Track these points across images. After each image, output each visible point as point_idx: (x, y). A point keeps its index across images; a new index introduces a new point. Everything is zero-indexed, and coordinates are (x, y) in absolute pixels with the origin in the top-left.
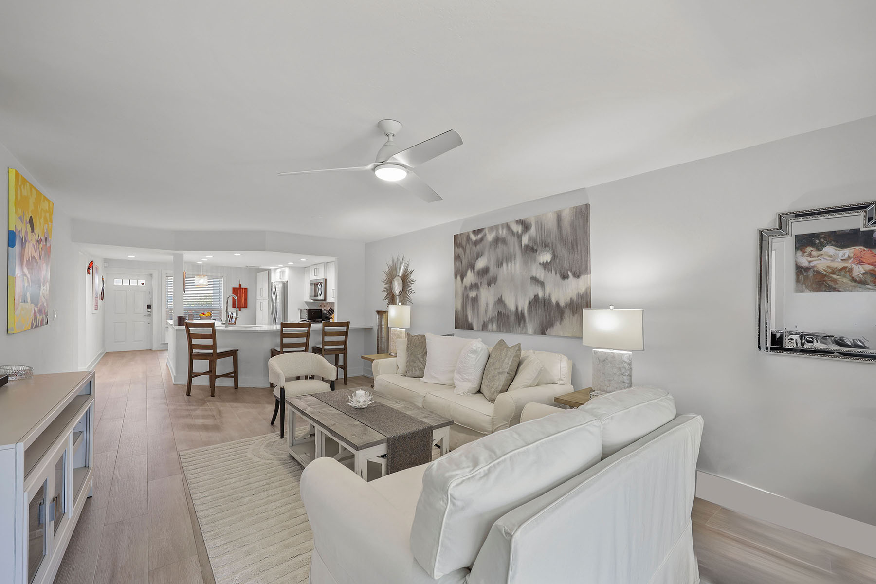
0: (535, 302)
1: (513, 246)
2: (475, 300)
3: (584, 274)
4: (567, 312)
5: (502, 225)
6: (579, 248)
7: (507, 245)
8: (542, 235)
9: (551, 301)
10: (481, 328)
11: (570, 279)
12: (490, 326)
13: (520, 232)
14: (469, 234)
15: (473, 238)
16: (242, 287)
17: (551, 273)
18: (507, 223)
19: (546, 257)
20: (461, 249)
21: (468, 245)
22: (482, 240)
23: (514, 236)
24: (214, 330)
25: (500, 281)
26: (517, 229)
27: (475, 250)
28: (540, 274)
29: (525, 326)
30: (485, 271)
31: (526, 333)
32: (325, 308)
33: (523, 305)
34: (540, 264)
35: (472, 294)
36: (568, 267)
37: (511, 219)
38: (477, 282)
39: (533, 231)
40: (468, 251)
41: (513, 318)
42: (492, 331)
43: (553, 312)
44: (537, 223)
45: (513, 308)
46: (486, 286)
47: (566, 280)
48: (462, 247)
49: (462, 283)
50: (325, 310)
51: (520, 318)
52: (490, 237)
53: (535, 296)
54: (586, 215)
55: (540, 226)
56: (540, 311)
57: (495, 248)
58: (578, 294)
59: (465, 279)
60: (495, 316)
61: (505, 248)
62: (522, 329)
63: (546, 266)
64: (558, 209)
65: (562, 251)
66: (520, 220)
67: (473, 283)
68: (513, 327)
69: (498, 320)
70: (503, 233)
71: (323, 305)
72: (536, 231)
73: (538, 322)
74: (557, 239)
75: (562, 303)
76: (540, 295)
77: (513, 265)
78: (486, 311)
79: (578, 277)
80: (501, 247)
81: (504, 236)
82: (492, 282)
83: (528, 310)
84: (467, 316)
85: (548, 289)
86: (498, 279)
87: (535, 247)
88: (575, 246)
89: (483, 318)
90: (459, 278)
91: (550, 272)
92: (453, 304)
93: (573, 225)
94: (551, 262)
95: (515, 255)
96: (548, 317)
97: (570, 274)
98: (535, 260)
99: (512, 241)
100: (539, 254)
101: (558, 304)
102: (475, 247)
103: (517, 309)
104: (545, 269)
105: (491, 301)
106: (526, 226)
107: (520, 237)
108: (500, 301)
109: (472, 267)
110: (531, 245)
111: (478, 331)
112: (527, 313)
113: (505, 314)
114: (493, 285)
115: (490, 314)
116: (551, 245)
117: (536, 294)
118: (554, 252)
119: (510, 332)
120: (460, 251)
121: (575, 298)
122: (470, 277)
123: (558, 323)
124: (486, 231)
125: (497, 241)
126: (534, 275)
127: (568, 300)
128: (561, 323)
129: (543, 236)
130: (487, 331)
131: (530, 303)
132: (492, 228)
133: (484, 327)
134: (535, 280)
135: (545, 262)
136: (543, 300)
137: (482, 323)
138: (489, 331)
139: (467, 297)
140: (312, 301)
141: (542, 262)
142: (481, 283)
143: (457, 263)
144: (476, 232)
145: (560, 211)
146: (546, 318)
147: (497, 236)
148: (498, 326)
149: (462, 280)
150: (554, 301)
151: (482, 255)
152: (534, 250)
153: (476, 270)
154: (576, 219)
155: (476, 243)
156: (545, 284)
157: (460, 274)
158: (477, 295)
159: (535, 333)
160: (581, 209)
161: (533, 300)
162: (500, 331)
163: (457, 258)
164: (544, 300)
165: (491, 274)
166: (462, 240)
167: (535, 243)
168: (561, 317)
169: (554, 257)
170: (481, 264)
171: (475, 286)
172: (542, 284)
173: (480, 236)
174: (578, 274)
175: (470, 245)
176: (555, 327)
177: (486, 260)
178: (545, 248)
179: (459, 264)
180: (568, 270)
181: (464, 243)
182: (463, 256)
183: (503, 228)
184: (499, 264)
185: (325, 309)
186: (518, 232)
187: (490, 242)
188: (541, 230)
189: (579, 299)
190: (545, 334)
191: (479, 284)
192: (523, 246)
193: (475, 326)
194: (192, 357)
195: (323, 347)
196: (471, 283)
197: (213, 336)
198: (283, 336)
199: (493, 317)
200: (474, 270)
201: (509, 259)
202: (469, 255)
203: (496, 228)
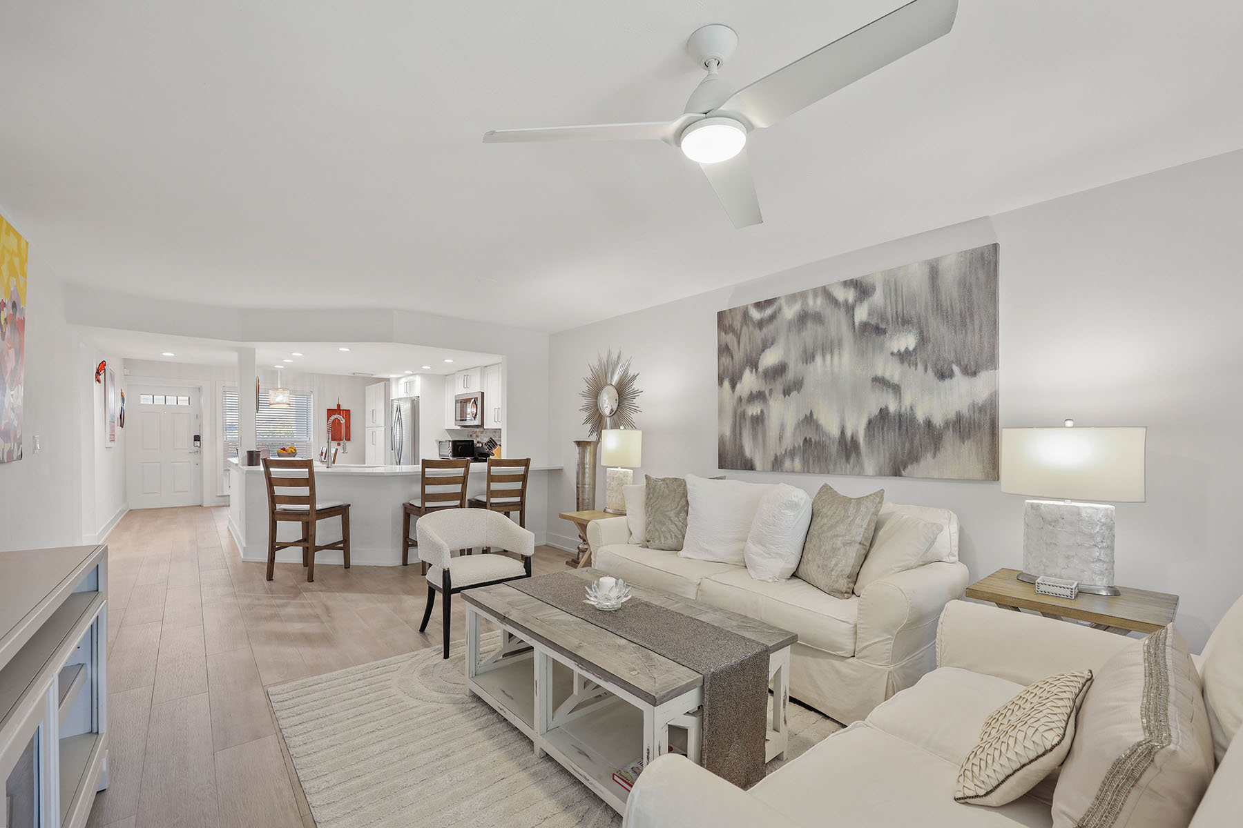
0: (881, 420)
1: (837, 323)
2: (758, 421)
3: (987, 369)
4: (949, 437)
5: (815, 292)
6: (977, 322)
7: (823, 324)
8: (896, 304)
9: (915, 418)
10: (770, 466)
11: (955, 379)
12: (787, 464)
13: (851, 300)
14: (747, 308)
15: (756, 315)
16: (342, 408)
17: (916, 369)
18: (824, 287)
19: (908, 341)
20: (731, 335)
21: (745, 328)
22: (772, 318)
23: (839, 308)
24: (311, 473)
25: (808, 386)
26: (843, 295)
27: (759, 335)
28: (893, 371)
29: (859, 462)
30: (779, 370)
31: (861, 474)
32: (479, 440)
33: (857, 425)
34: (892, 354)
35: (754, 410)
36: (952, 357)
37: (832, 278)
38: (762, 389)
39: (878, 298)
40: (744, 339)
41: (834, 449)
42: (793, 471)
43: (918, 437)
44: (886, 283)
45: (834, 431)
46: (782, 396)
47: (947, 381)
48: (734, 331)
49: (733, 392)
50: (478, 442)
51: (849, 448)
52: (790, 312)
53: (881, 410)
54: (992, 266)
55: (893, 288)
56: (892, 436)
57: (799, 330)
58: (973, 405)
59: (738, 386)
60: (799, 445)
61: (820, 329)
62: (853, 469)
63: (904, 357)
64: (931, 255)
65: (938, 329)
66: (852, 280)
67: (754, 392)
68: (836, 464)
69: (804, 452)
70: (816, 304)
71: (474, 435)
72: (885, 298)
73: (887, 455)
74: (930, 308)
75: (938, 421)
76: (892, 408)
77: (836, 358)
78: (781, 438)
79: (974, 374)
80: (811, 329)
81: (818, 310)
82: (793, 388)
83: (865, 436)
84: (742, 447)
85: (908, 399)
86: (805, 382)
87: (882, 326)
88: (968, 320)
89: (774, 448)
90: (726, 384)
91: (913, 368)
92: (715, 428)
93: (964, 285)
94: (915, 350)
95: (840, 342)
96: (907, 445)
97: (956, 369)
98: (881, 348)
99: (835, 317)
100: (891, 337)
101: (929, 424)
102: (758, 331)
103: (843, 433)
104: (902, 363)
105: (791, 420)
106: (862, 289)
107: (850, 309)
108: (809, 420)
109: (754, 365)
110: (873, 321)
111: (764, 471)
112: (864, 440)
113: (819, 442)
114: (794, 394)
115: (788, 442)
116: (915, 321)
117: (883, 407)
118: (921, 333)
119: (828, 473)
120: (730, 339)
121: (965, 412)
122: (749, 382)
123: (929, 456)
124: (783, 302)
125: (803, 318)
126: (880, 374)
127: (952, 415)
128: (934, 456)
129: (900, 306)
130: (781, 471)
131: (870, 422)
132: (793, 298)
133: (777, 465)
134: (880, 382)
135: (903, 350)
136: (897, 418)
137: (773, 458)
138: (787, 472)
139: (744, 414)
140: (459, 428)
141: (896, 351)
142: (771, 391)
143: (723, 359)
144: (759, 306)
145: (937, 260)
146: (903, 448)
147: (804, 310)
148: (805, 463)
149: (733, 387)
150: (920, 417)
151: (773, 344)
152: (878, 331)
153: (760, 369)
154: (970, 272)
155: (761, 324)
156: (902, 387)
157: (729, 376)
158: (762, 412)
159: (881, 474)
160: (982, 254)
161: (876, 417)
162: (808, 472)
163: (724, 350)
164: (900, 416)
165: (790, 375)
166: (732, 319)
167: (882, 319)
168: (935, 445)
169: (923, 340)
170: (770, 359)
171: (758, 396)
172: (896, 389)
173: (769, 312)
174: (974, 369)
175: (748, 327)
176: (923, 463)
177: (782, 353)
178: (903, 325)
179: (726, 360)
180: (952, 362)
181: (737, 324)
182: (736, 347)
183: (815, 296)
184: (808, 357)
185: (481, 440)
186: (846, 301)
187: (790, 321)
188: (896, 294)
189: (974, 412)
190: (901, 476)
191: (767, 393)
192: (857, 324)
193: (758, 464)
194: (275, 517)
195: (488, 499)
196: (751, 392)
197: (309, 482)
198: (426, 481)
199: (794, 447)
200: (757, 370)
201: (829, 347)
202: (748, 345)
203: (803, 295)
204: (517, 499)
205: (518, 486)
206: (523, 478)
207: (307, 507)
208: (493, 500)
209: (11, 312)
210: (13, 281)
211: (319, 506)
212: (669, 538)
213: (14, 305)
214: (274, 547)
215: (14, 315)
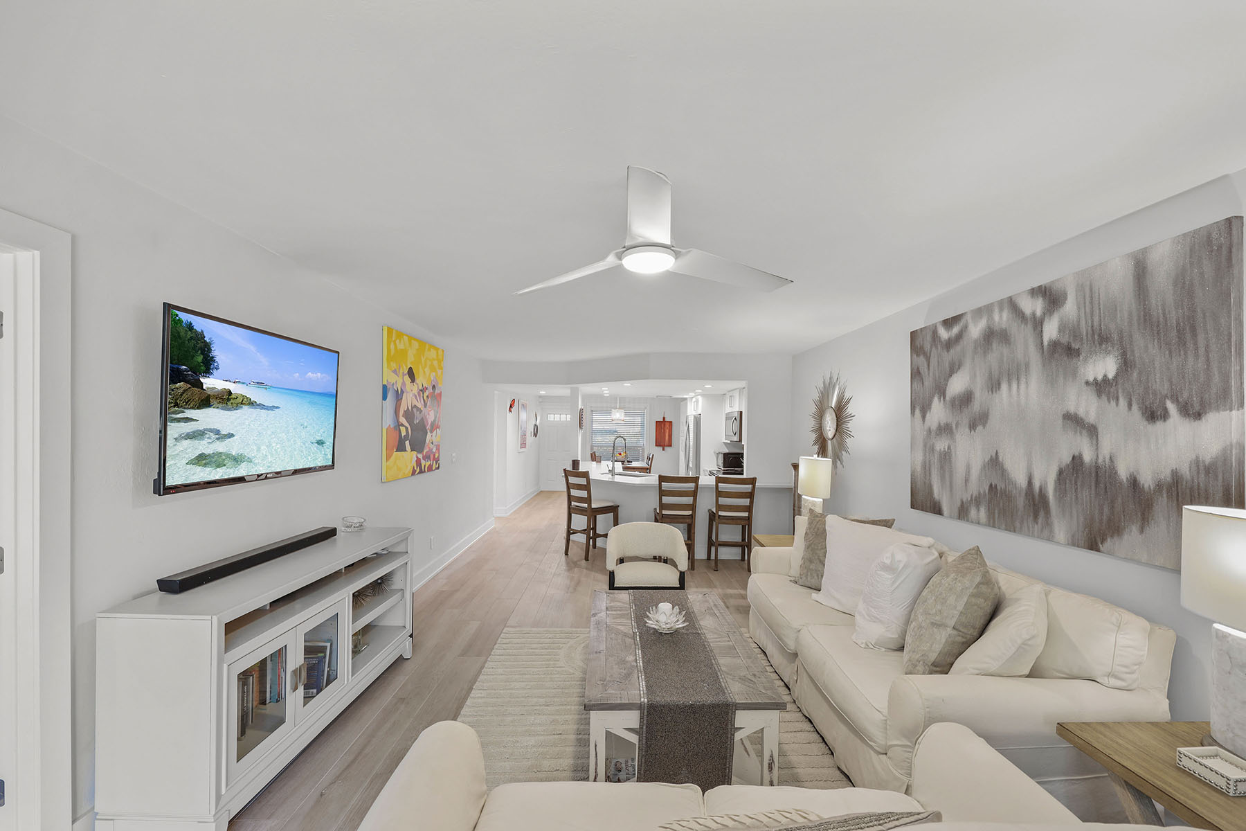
0: (1074, 471)
1: (1025, 346)
2: (947, 457)
3: (1217, 409)
4: (1162, 505)
5: (1001, 303)
6: (1201, 339)
7: (1010, 344)
8: (1092, 315)
9: (1116, 473)
10: (956, 511)
11: (1170, 421)
12: (973, 513)
13: (1039, 313)
14: (936, 326)
15: (944, 334)
16: (666, 420)
17: (1117, 405)
18: (1010, 297)
19: (1105, 366)
20: (922, 357)
21: (934, 349)
22: (959, 337)
23: (1026, 324)
25: (994, 421)
26: (1034, 306)
27: (947, 357)
28: (1087, 406)
29: (1048, 524)
30: (966, 399)
31: (1050, 539)
33: (1046, 476)
34: (1087, 383)
35: (941, 445)
36: (1165, 389)
37: (1018, 287)
38: (949, 421)
39: (1070, 308)
40: (934, 361)
41: (1021, 502)
42: (978, 523)
43: (1120, 500)
44: (1080, 288)
45: (1022, 481)
46: (969, 430)
47: (1159, 425)
48: (925, 354)
49: (924, 422)
51: (1037, 504)
52: (976, 330)
53: (1074, 457)
54: (1224, 252)
55: (1088, 293)
56: (1086, 494)
57: (984, 352)
58: (1197, 461)
59: (928, 415)
60: (985, 492)
61: (1005, 351)
62: (1042, 530)
63: (1102, 387)
64: (1136, 245)
65: (1146, 349)
66: (1040, 287)
67: (942, 424)
68: (1022, 522)
69: (990, 502)
70: (1002, 319)
72: (1079, 308)
73: (1082, 519)
74: (1135, 319)
75: (1147, 480)
76: (1088, 457)
77: (1023, 386)
78: (967, 481)
79: (1198, 416)
80: (998, 351)
81: (1004, 327)
82: (979, 421)
83: (1055, 489)
84: (931, 486)
85: (1108, 444)
86: (990, 417)
87: (1076, 346)
88: (1188, 335)
89: (961, 493)
90: (918, 412)
91: (1113, 403)
92: (907, 461)
93: (1184, 286)
94: (1115, 377)
95: (1027, 365)
96: (1106, 510)
97: (1171, 407)
98: (1074, 374)
99: (1023, 336)
100: (1085, 360)
101: (1134, 482)
102: (946, 353)
103: (1030, 483)
104: (1099, 396)
105: (977, 461)
106: (1051, 297)
107: (1038, 324)
108: (995, 463)
109: (943, 394)
110: (1065, 340)
111: (951, 517)
112: (1055, 496)
113: (1005, 491)
114: (979, 428)
115: (972, 488)
116: (1115, 336)
117: (1077, 454)
118: (1124, 354)
119: (1015, 531)
120: (921, 360)
121: (1185, 471)
122: (938, 412)
123: (1135, 529)
124: (969, 318)
125: (990, 336)
126: (1072, 409)
127: (1166, 475)
128: (1142, 531)
129: (1096, 319)
130: (968, 521)
131: (1061, 472)
132: (979, 312)
133: (963, 513)
134: (1073, 420)
135: (1100, 378)
136: (1093, 470)
137: (959, 504)
138: (972, 522)
139: (932, 449)
140: (729, 442)
141: (1091, 379)
142: (957, 424)
143: (915, 385)
144: (948, 323)
145: (1144, 251)
146: (1102, 513)
147: (989, 328)
148: (991, 514)
149: (924, 417)
150: (1123, 473)
151: (959, 368)
152: (1071, 352)
153: (947, 398)
154: (1192, 264)
155: (949, 344)
156: (1100, 430)
157: (920, 405)
158: (949, 448)
159: (1074, 543)
160: (1209, 236)
161: (1068, 466)
162: (994, 527)
163: (916, 374)
164: (1097, 468)
165: (976, 406)
166: (923, 341)
167: (1075, 336)
168: (1143, 514)
169: (1126, 365)
170: (957, 385)
171: (945, 430)
172: (1093, 431)
173: (956, 330)
174: (1197, 407)
175: (937, 348)
176: (1125, 537)
177: (968, 378)
178: (1100, 344)
179: (917, 386)
180: (1166, 396)
181: (927, 346)
182: (927, 373)
183: (1001, 310)
184: (994, 385)
186: (1034, 314)
187: (976, 341)
188: (1091, 303)
189: (1198, 473)
190: (1098, 550)
191: (954, 427)
192: (1046, 343)
193: (945, 509)
194: (571, 511)
195: (717, 512)
196: (940, 424)
197: (587, 487)
198: (662, 493)
199: (980, 494)
200: (944, 398)
201: (1015, 372)
202: (936, 369)
203: (987, 310)
204: (746, 514)
205: (746, 502)
206: (750, 495)
207: (586, 505)
208: (721, 513)
209: (432, 391)
210: (433, 374)
211: (594, 506)
212: (816, 577)
213: (434, 387)
214: (570, 532)
215: (434, 392)
